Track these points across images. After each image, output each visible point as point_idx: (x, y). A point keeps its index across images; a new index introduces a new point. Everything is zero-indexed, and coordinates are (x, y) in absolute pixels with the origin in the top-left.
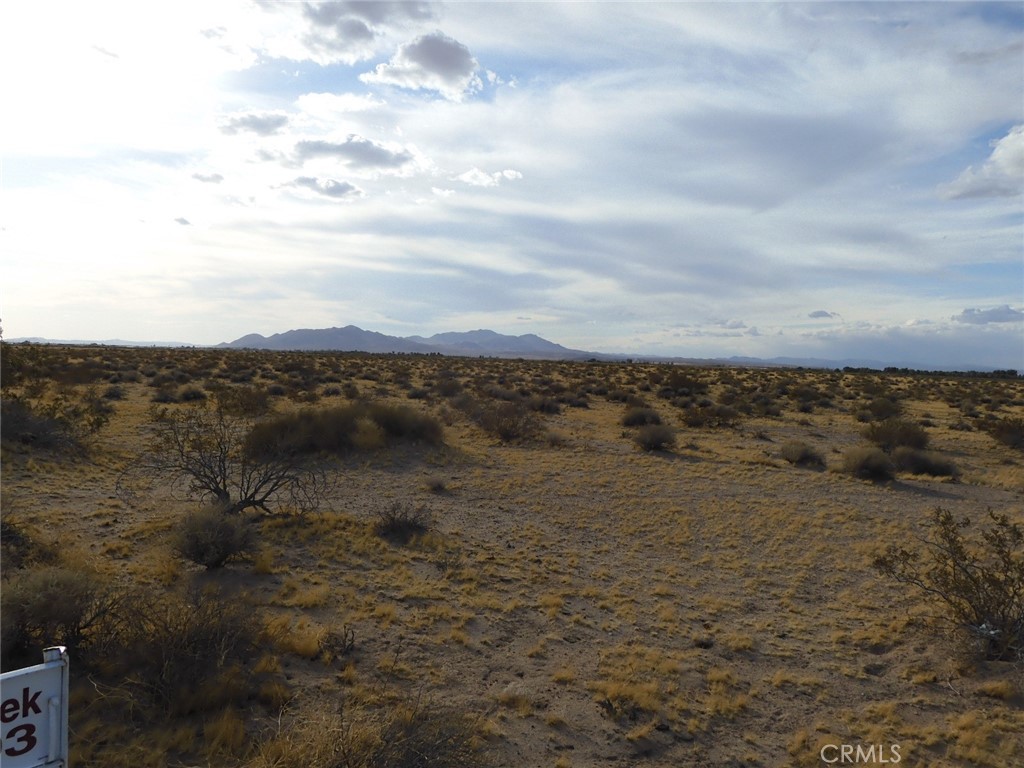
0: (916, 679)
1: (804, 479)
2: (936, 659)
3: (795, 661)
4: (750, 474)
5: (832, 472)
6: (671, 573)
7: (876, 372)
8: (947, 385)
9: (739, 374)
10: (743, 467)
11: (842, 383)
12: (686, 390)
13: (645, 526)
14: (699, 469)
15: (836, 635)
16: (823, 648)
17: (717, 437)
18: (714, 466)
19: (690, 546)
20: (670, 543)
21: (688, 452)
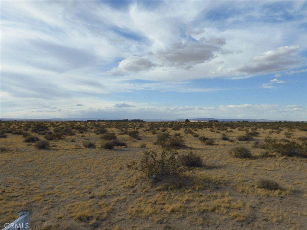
0: (144, 191)
1: (92, 151)
2: (145, 186)
3: (116, 195)
4: (76, 152)
5: (98, 148)
6: (70, 182)
7: (96, 121)
8: (114, 124)
9: (57, 123)
10: (73, 150)
11: (88, 125)
12: (42, 129)
13: (52, 171)
14: (60, 152)
15: (122, 186)
16: (121, 190)
17: (59, 142)
18: (64, 151)
19: (70, 174)
20: (64, 175)
21: (54, 148)
